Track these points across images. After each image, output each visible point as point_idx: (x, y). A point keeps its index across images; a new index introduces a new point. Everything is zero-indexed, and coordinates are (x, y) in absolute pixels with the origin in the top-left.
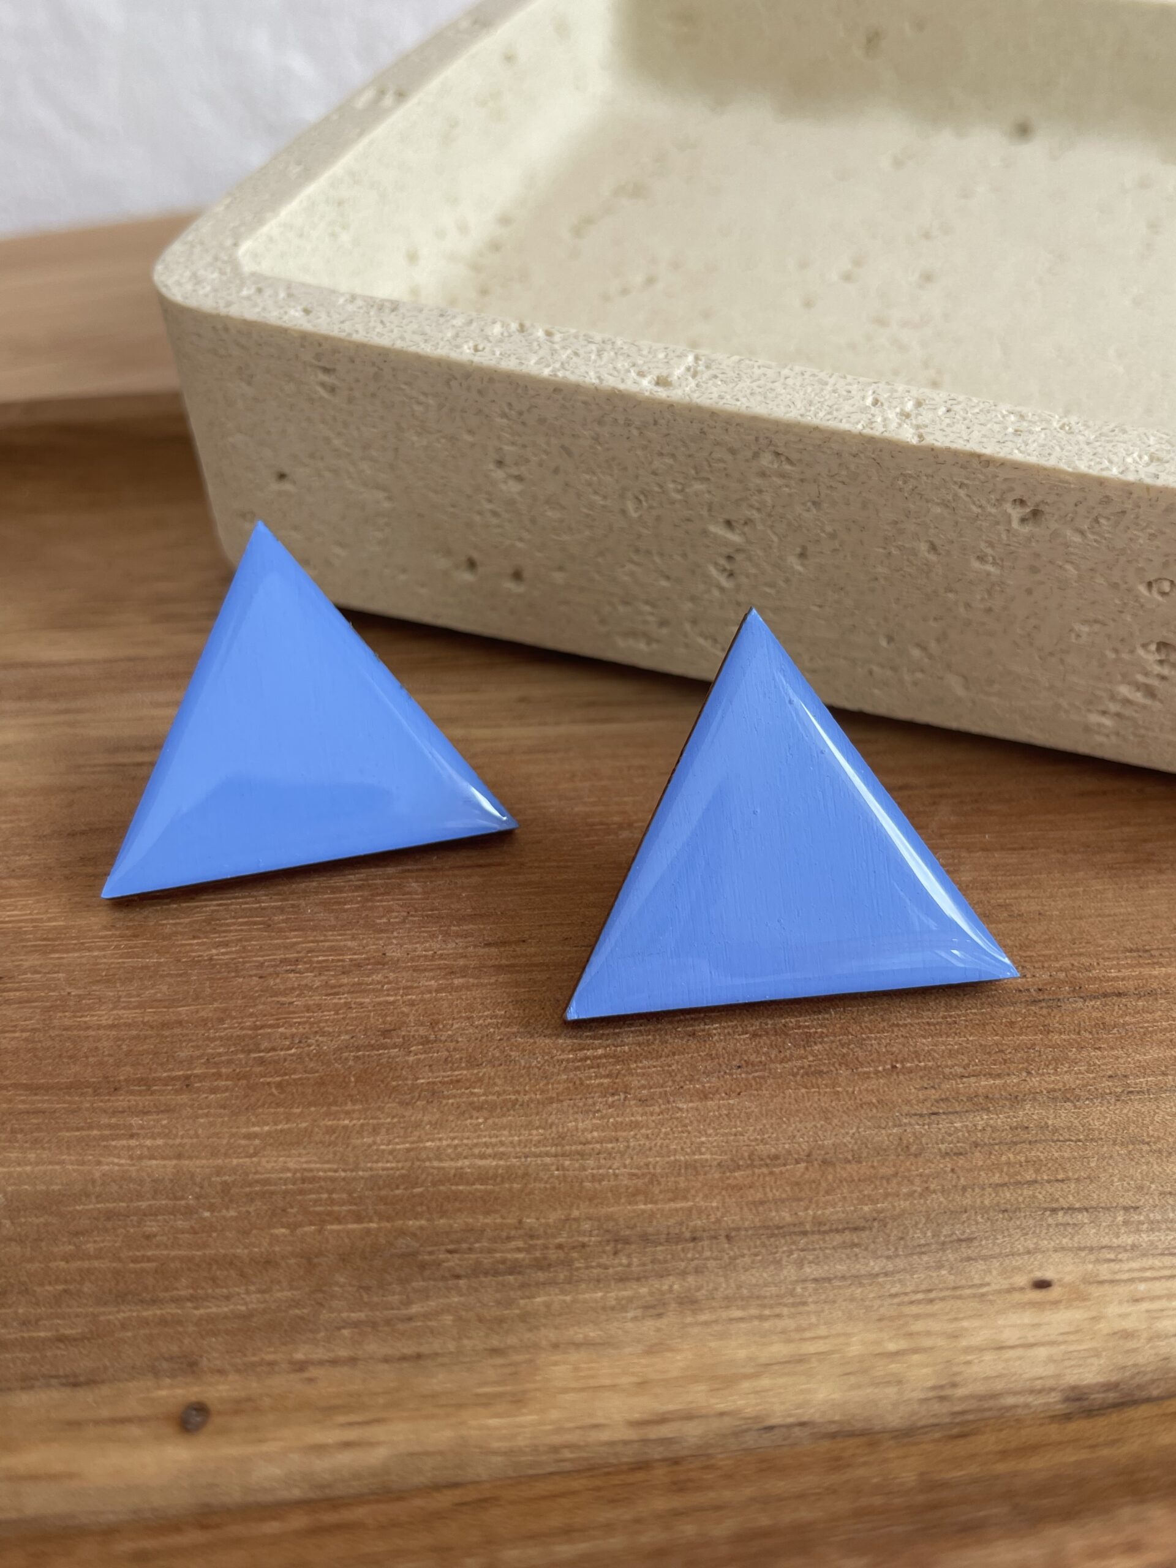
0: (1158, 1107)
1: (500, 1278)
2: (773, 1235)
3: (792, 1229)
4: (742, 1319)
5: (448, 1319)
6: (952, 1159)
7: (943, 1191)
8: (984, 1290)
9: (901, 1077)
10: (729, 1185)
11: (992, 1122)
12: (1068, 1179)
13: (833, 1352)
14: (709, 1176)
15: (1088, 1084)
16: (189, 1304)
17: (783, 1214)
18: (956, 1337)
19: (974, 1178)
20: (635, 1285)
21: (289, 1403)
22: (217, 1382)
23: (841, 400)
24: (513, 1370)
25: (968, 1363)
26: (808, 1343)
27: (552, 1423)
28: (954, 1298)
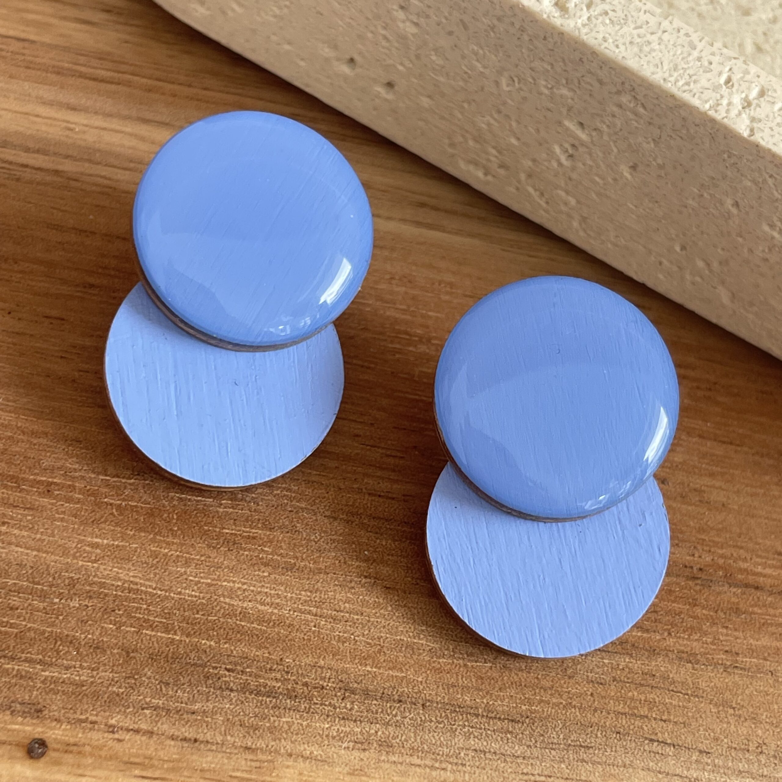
0: (751, 684)
1: (260, 698)
2: (455, 711)
3: (469, 710)
5: (220, 718)
6: (594, 687)
7: (580, 708)
10: (434, 667)
11: (630, 665)
12: (670, 721)
15: (708, 653)
16: (38, 667)
17: (466, 698)
19: (605, 703)
20: (352, 724)
21: (103, 753)
22: (54, 728)
23: (701, 70)
24: (258, 764)
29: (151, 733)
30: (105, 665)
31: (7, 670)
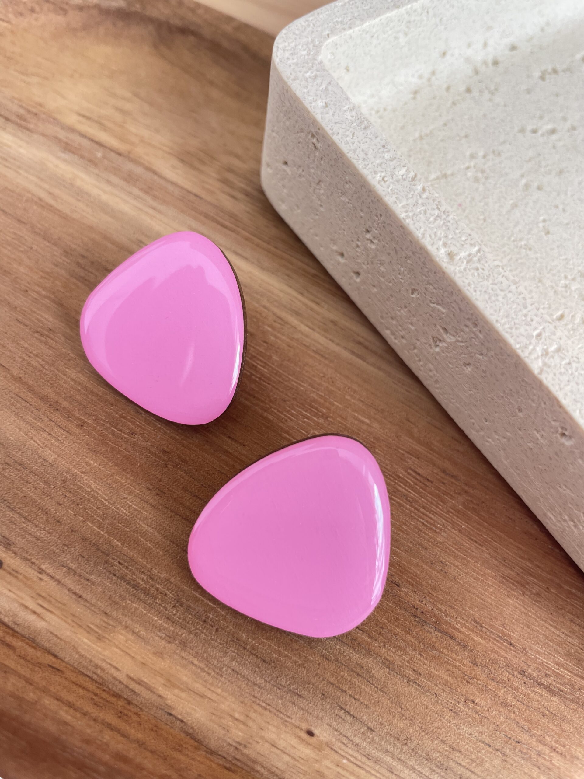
0: (420, 697)
1: (128, 587)
2: (233, 641)
3: (242, 643)
4: (196, 665)
5: (100, 590)
6: (323, 659)
7: (308, 670)
8: (288, 719)
11: (351, 655)
12: (358, 700)
13: (215, 702)
15: (402, 667)
17: (244, 635)
18: (262, 729)
19: (324, 673)
20: (171, 624)
21: (28, 583)
22: (12, 557)
23: (524, 323)
24: (106, 625)
25: (258, 742)
26: (210, 692)
27: (104, 655)
28: (275, 714)
29: (59, 582)
30: (57, 533)
31: (7, 515)
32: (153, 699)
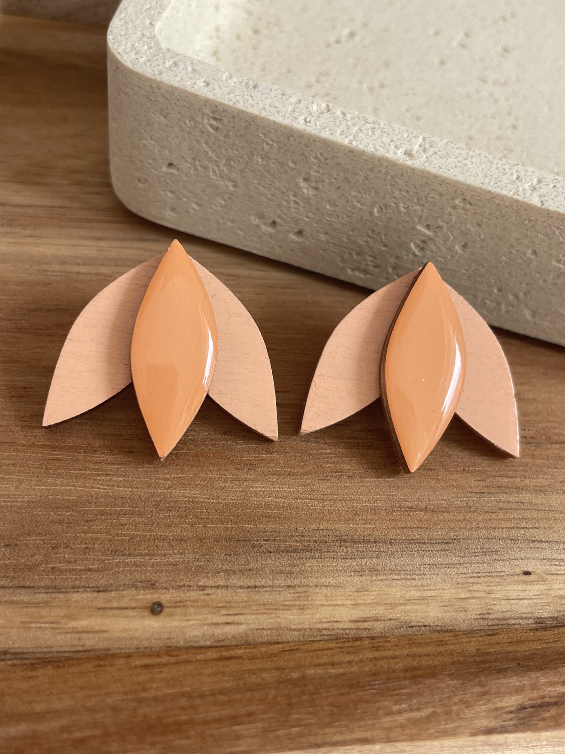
1: (289, 554)
2: (410, 543)
3: (419, 541)
4: (398, 579)
5: (267, 570)
6: (490, 515)
7: (485, 529)
8: (502, 574)
9: (468, 474)
10: (390, 519)
11: (507, 499)
12: (540, 528)
13: (437, 596)
14: (381, 513)
15: (551, 484)
16: (147, 557)
17: (415, 534)
18: (490, 593)
19: (499, 524)
20: (350, 561)
21: (199, 604)
22: (165, 593)
24: (298, 595)
25: (495, 605)
26: (427, 592)
27: (317, 619)
28: (489, 576)
29: (227, 587)
30: (188, 550)
31: (128, 562)
32: (388, 625)
